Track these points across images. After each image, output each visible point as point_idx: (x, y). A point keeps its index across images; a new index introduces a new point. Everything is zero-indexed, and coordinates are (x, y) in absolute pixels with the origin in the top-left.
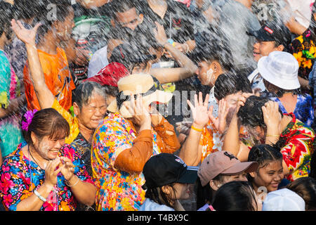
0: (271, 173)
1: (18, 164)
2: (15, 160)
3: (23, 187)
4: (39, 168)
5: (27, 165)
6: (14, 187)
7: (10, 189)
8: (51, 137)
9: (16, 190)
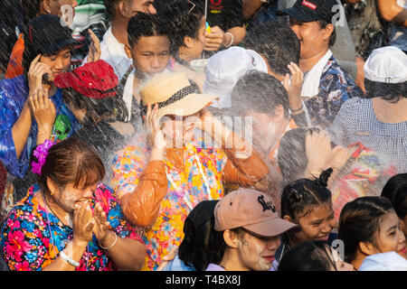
0: (317, 224)
1: (31, 216)
2: (26, 211)
3: (43, 250)
4: (60, 224)
5: (45, 219)
6: (32, 251)
7: (25, 253)
8: (76, 185)
9: (35, 254)
